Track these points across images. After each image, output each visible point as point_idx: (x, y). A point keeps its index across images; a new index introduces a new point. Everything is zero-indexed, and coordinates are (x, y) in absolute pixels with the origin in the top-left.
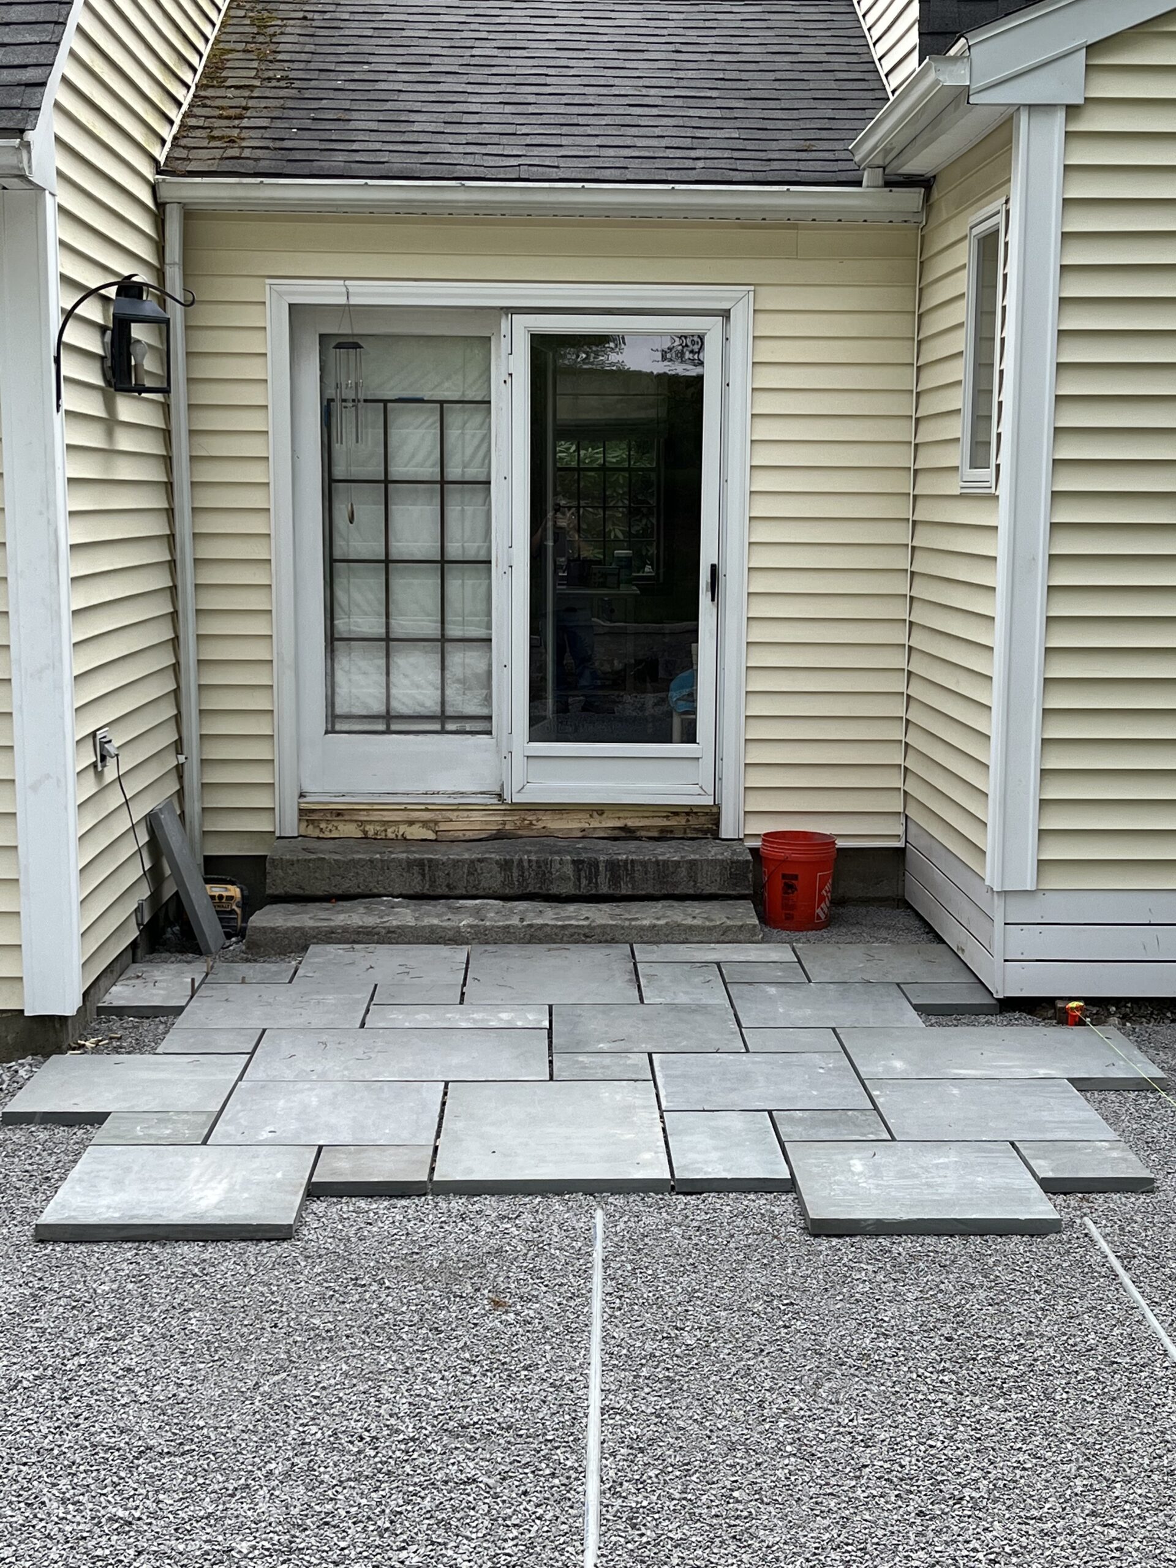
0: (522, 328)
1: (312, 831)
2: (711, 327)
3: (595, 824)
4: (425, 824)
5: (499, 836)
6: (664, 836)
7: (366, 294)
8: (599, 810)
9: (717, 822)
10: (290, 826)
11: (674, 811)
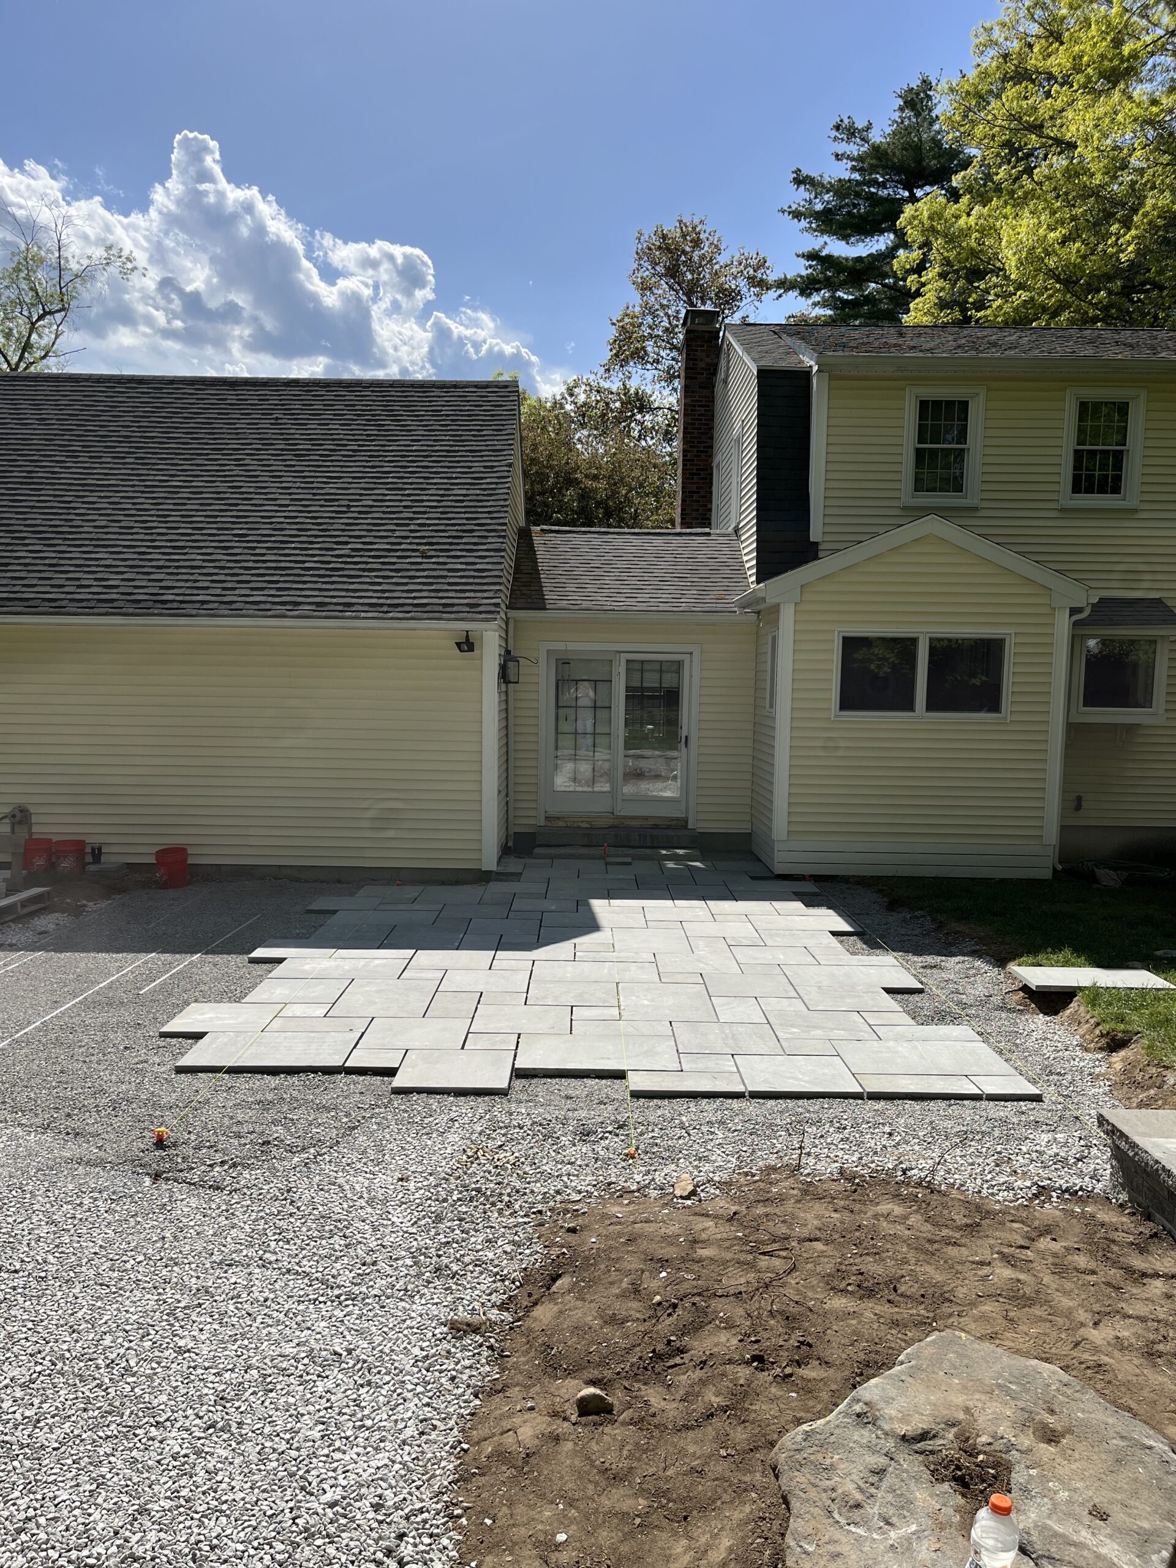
0: (624, 657)
1: (549, 824)
2: (687, 658)
3: (645, 822)
4: (587, 822)
5: (612, 827)
6: (668, 827)
7: (572, 646)
8: (647, 818)
9: (687, 822)
10: (542, 823)
11: (672, 819)
